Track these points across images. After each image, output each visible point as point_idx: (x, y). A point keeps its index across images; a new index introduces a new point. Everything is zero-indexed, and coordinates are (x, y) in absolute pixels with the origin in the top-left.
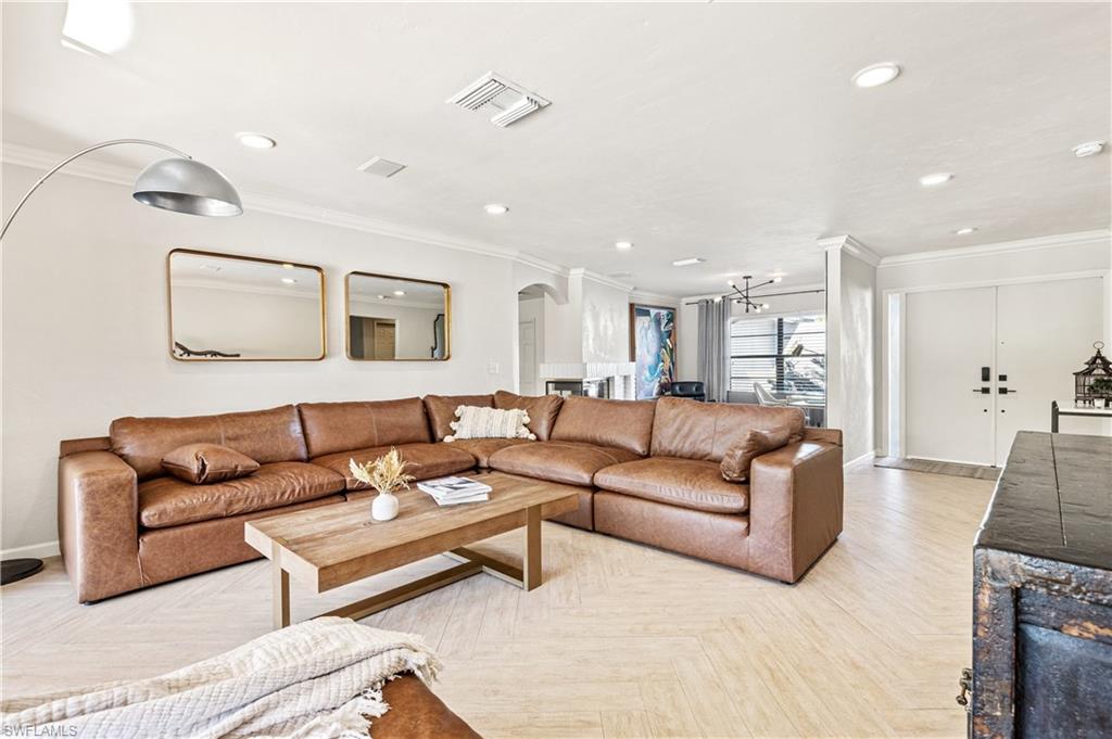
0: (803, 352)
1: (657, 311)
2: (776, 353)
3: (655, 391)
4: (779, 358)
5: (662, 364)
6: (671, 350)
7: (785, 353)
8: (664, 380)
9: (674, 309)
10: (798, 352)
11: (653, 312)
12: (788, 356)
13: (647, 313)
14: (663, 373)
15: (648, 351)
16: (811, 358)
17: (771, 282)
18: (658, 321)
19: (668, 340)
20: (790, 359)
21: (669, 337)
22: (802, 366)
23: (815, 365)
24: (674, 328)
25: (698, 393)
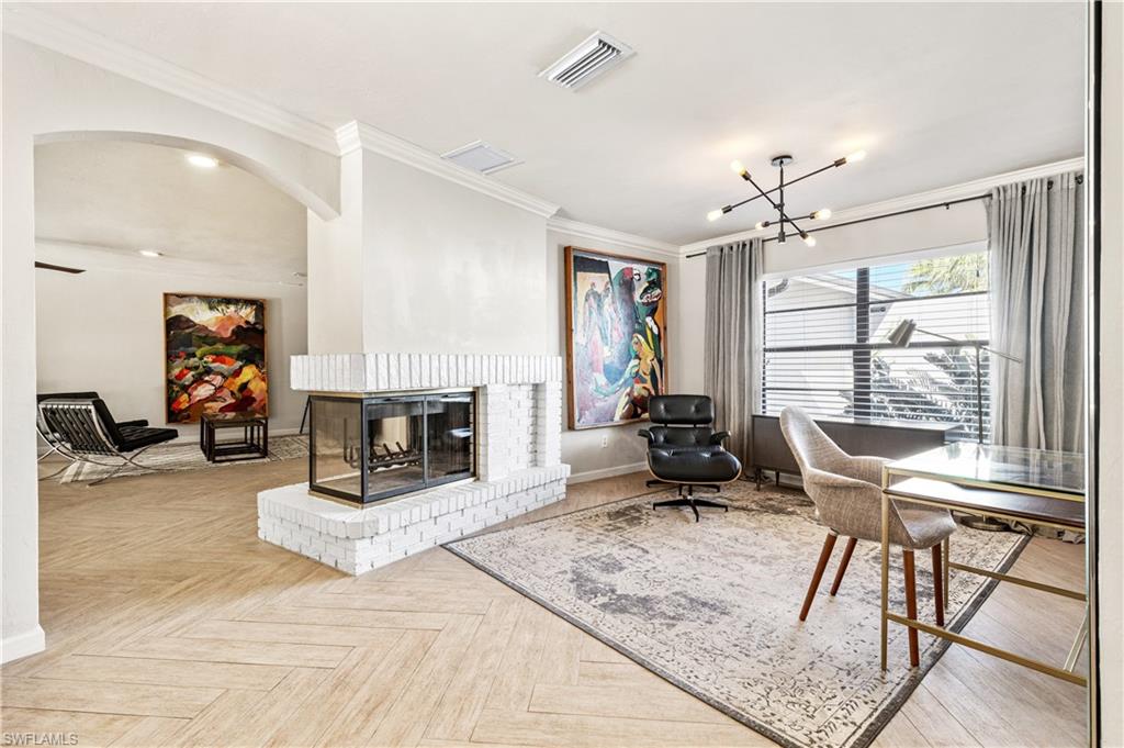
0: (915, 338)
1: (625, 265)
2: (854, 341)
3: (620, 412)
4: (861, 351)
5: (634, 362)
6: (658, 338)
7: (872, 341)
8: (638, 390)
9: (663, 265)
10: (902, 337)
11: (616, 267)
12: (880, 346)
13: (602, 267)
14: (638, 377)
15: (604, 338)
16: (925, 351)
17: (838, 163)
18: (627, 284)
19: (649, 319)
20: (883, 353)
21: (652, 313)
22: (902, 367)
23: (932, 366)
24: (662, 297)
25: (700, 416)
